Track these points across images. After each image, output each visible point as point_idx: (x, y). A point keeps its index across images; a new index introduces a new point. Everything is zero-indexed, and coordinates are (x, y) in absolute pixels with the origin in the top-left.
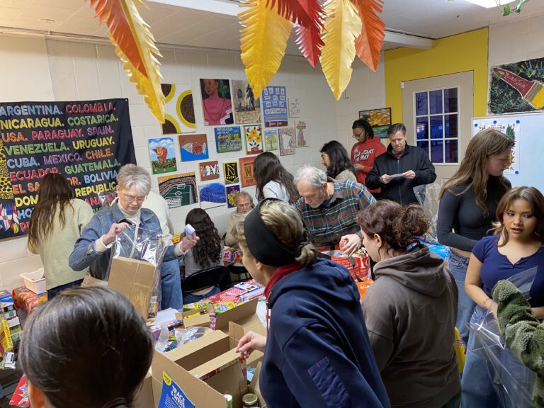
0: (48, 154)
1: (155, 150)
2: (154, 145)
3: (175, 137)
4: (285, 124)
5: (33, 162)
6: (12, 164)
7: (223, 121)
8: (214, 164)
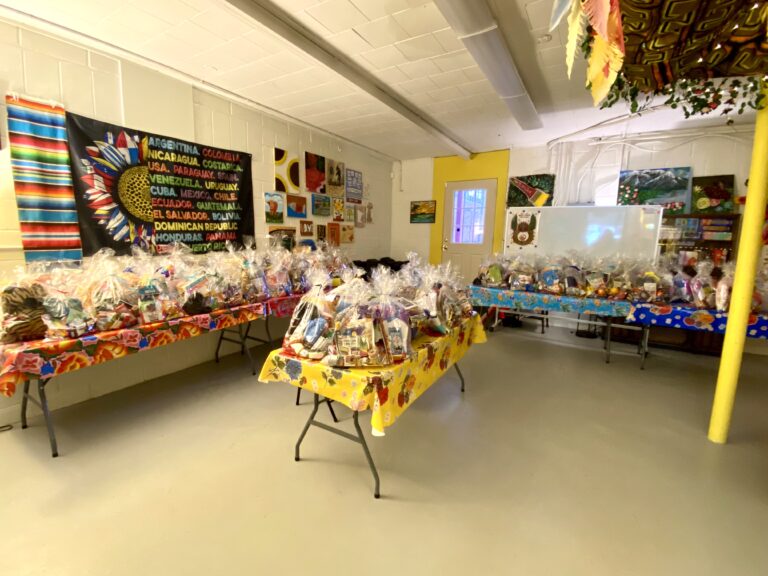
0: (185, 188)
1: (269, 203)
2: (269, 198)
3: (284, 195)
4: (360, 202)
5: (172, 192)
6: (155, 190)
7: (318, 190)
8: (310, 223)
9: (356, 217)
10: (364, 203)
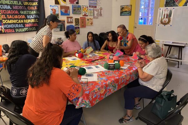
2: (52, 8)
3: (59, 6)
4: (96, 7)
5: (9, 7)
6: (1, 7)
7: (75, 3)
8: (71, 18)
9: (94, 14)
10: (98, 8)
